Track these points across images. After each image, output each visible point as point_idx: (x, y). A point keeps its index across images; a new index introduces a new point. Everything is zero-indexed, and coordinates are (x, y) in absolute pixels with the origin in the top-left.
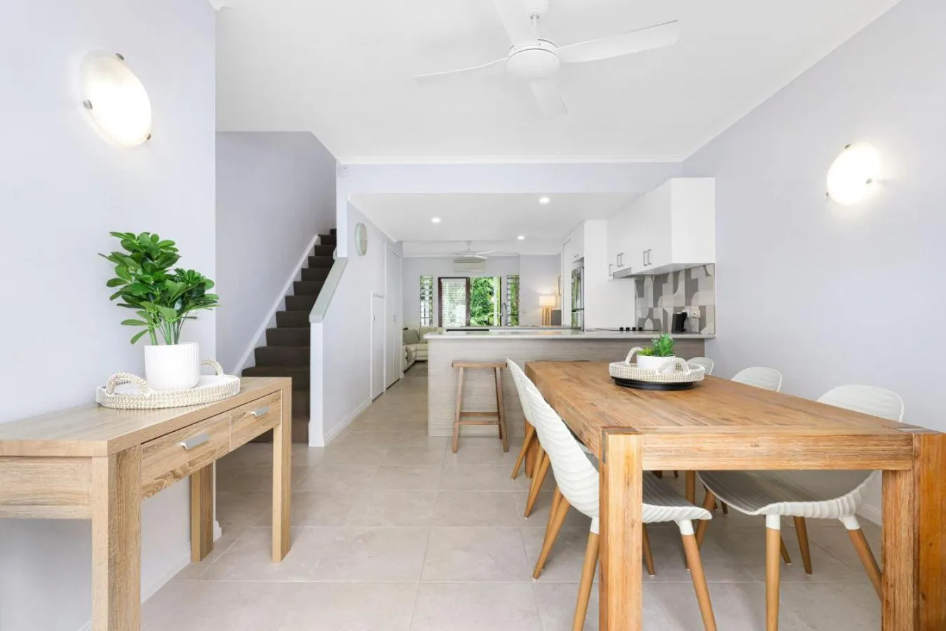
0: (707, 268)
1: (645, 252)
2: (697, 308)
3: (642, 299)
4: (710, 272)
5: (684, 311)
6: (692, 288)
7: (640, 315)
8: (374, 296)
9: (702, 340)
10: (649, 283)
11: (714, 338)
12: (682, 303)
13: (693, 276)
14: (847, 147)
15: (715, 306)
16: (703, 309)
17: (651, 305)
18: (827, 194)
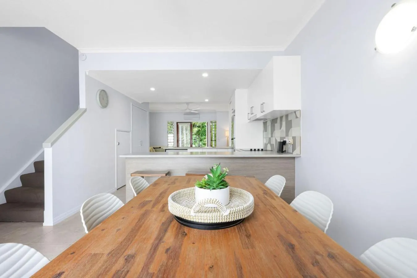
0: (296, 112)
1: (261, 104)
2: (292, 137)
3: (266, 132)
4: (298, 116)
5: (285, 140)
6: (289, 126)
7: (265, 142)
8: (117, 131)
9: (294, 158)
10: (269, 124)
11: (300, 157)
12: (284, 135)
13: (289, 119)
14: (393, 5)
15: (300, 137)
16: (294, 138)
17: (270, 136)
18: (375, 49)
